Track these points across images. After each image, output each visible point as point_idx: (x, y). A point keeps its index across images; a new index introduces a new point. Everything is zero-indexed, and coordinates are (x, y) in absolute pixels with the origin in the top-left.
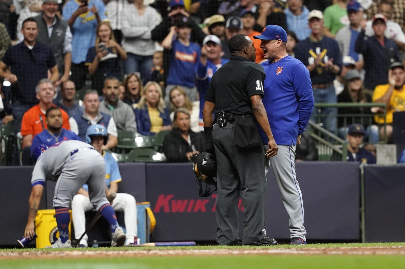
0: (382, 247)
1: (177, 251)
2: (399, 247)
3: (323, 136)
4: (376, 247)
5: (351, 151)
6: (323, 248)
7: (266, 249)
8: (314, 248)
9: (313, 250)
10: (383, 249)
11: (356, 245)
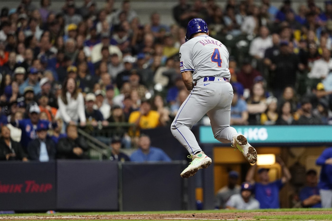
0: (134, 215)
1: (4, 217)
2: (145, 214)
3: (96, 144)
4: (130, 215)
5: (114, 153)
6: (96, 215)
7: (61, 216)
8: (90, 215)
9: (90, 217)
10: (134, 216)
11: (117, 214)
